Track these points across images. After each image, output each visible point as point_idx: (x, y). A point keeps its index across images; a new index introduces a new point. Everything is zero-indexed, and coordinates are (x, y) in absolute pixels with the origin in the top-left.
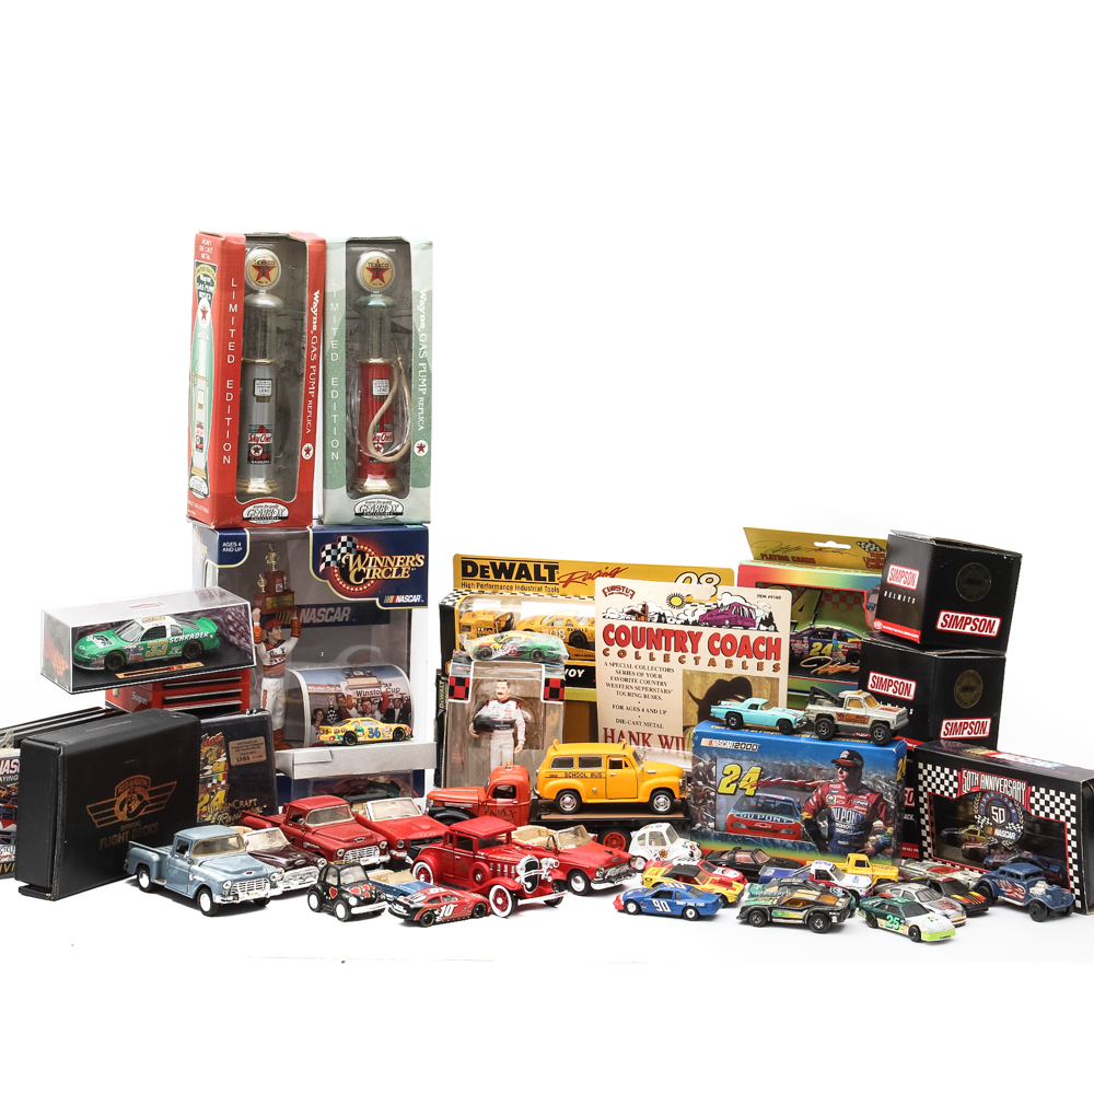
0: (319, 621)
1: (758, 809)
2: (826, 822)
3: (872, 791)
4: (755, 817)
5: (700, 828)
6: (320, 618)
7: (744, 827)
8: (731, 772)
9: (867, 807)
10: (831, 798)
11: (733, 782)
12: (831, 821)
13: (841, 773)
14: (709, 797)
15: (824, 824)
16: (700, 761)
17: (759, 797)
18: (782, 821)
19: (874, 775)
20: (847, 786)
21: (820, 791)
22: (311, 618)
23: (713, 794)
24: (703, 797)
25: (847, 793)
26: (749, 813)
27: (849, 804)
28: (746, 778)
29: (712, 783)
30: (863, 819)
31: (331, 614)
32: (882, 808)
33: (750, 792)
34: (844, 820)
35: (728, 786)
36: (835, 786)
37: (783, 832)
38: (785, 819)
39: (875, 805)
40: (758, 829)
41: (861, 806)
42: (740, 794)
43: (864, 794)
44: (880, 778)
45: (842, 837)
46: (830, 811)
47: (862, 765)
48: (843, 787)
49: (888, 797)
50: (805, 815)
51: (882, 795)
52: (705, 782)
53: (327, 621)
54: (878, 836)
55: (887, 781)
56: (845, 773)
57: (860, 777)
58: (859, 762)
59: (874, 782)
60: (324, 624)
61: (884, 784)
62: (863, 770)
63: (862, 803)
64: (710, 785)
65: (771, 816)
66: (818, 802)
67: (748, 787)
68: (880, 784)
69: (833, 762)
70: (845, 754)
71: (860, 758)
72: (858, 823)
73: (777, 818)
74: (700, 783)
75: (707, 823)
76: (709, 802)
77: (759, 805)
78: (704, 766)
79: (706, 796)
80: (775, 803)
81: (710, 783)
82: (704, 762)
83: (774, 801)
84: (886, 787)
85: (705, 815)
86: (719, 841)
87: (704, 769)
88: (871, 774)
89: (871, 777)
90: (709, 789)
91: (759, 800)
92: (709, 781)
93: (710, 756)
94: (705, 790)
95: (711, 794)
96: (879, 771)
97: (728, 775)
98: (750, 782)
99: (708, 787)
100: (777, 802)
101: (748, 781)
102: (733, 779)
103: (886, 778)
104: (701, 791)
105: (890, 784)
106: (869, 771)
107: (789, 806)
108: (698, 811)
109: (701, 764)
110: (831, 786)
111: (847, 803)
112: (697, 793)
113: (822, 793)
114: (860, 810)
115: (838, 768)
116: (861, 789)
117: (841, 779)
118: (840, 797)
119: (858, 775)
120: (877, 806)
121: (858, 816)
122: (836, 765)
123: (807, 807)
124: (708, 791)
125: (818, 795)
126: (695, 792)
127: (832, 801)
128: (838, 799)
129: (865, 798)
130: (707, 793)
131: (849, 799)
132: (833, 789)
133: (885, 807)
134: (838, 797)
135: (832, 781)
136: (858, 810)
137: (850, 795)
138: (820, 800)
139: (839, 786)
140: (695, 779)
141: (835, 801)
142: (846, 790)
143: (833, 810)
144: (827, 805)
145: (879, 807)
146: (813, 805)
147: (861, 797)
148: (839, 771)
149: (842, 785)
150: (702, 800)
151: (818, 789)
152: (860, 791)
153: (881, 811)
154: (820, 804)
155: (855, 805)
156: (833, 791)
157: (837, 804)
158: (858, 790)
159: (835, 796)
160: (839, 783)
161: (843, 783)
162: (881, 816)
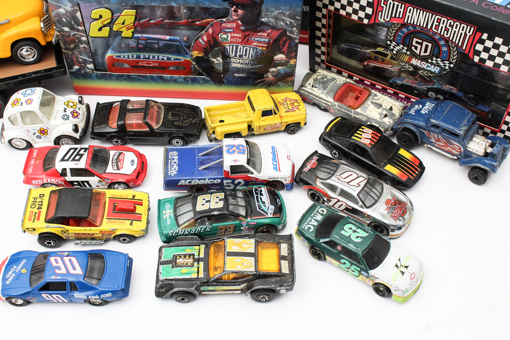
1: (138, 49)
2: (220, 59)
3: (274, 28)
4: (138, 57)
5: (79, 70)
7: (127, 66)
8: (101, 17)
9: (268, 43)
10: (225, 36)
11: (105, 26)
12: (226, 57)
13: (236, 11)
14: (81, 42)
15: (218, 61)
16: (60, 7)
17: (138, 38)
18: (169, 59)
19: (276, 12)
20: (243, 25)
21: (210, 31)
23: (84, 39)
24: (73, 41)
25: (243, 31)
26: (130, 55)
27: (246, 40)
28: (120, 20)
29: (81, 28)
30: (262, 53)
32: (285, 41)
33: (128, 34)
34: (241, 56)
35: (100, 29)
36: (229, 25)
37: (172, 68)
38: (173, 57)
39: (277, 40)
40: (143, 67)
41: (260, 42)
43: (264, 31)
44: (284, 15)
45: (238, 70)
46: (225, 48)
47: (262, 2)
48: (238, 26)
49: (292, 32)
50: (195, 54)
51: (285, 31)
52: (72, 28)
54: (279, 68)
55: (292, 17)
56: (240, 12)
57: (259, 15)
59: (276, 18)
61: (288, 20)
62: (264, 8)
63: (261, 40)
64: (78, 30)
65: (156, 56)
66: (209, 41)
67: (124, 29)
68: (283, 21)
72: (257, 57)
73: (163, 57)
74: (66, 29)
75: (86, 65)
76: (82, 46)
77: (140, 46)
78: (66, 12)
79: (77, 41)
80: (158, 43)
81: (78, 29)
82: (64, 9)
83: (157, 42)
84: (291, 23)
85: (81, 58)
86: (103, 80)
87: (67, 15)
88: (272, 11)
89: (273, 14)
90: (78, 34)
91: (140, 41)
92: (76, 26)
93: (70, 2)
94: (74, 35)
95: (82, 38)
96: (283, 7)
97: (96, 20)
98: (126, 24)
99: (76, 33)
100: (160, 42)
101: (123, 24)
102: (105, 23)
103: (291, 14)
104: (69, 36)
105: (295, 19)
106: (270, 9)
107: (176, 45)
108: (72, 55)
109: (62, 11)
110: (224, 25)
111: (243, 40)
112: (66, 39)
113: (213, 32)
114: (259, 47)
115: (232, 7)
116: (260, 26)
117: (235, 18)
118: (236, 35)
119: (256, 13)
120: (280, 41)
121: (257, 52)
122: (229, 3)
123: (197, 46)
124: (77, 36)
125: (209, 34)
126: (62, 37)
127: (226, 39)
128: (232, 37)
129: (266, 34)
130: (78, 38)
131: (245, 37)
132: (226, 28)
133: (288, 42)
134: (233, 35)
135: (224, 20)
136: (257, 46)
137: (248, 33)
138: (211, 39)
139: (234, 25)
140: (59, 25)
141: (229, 39)
142: (242, 28)
143: (228, 47)
144: (220, 43)
145: (281, 42)
146: (203, 43)
147: (260, 34)
148: (233, 9)
149: (237, 23)
150: (74, 44)
151: (208, 29)
152: (259, 29)
153: (284, 46)
154: (212, 42)
155: (254, 42)
156: (226, 30)
157: (231, 42)
158: (256, 28)
159: (229, 35)
160: (233, 22)
161: (239, 21)
162: (283, 50)
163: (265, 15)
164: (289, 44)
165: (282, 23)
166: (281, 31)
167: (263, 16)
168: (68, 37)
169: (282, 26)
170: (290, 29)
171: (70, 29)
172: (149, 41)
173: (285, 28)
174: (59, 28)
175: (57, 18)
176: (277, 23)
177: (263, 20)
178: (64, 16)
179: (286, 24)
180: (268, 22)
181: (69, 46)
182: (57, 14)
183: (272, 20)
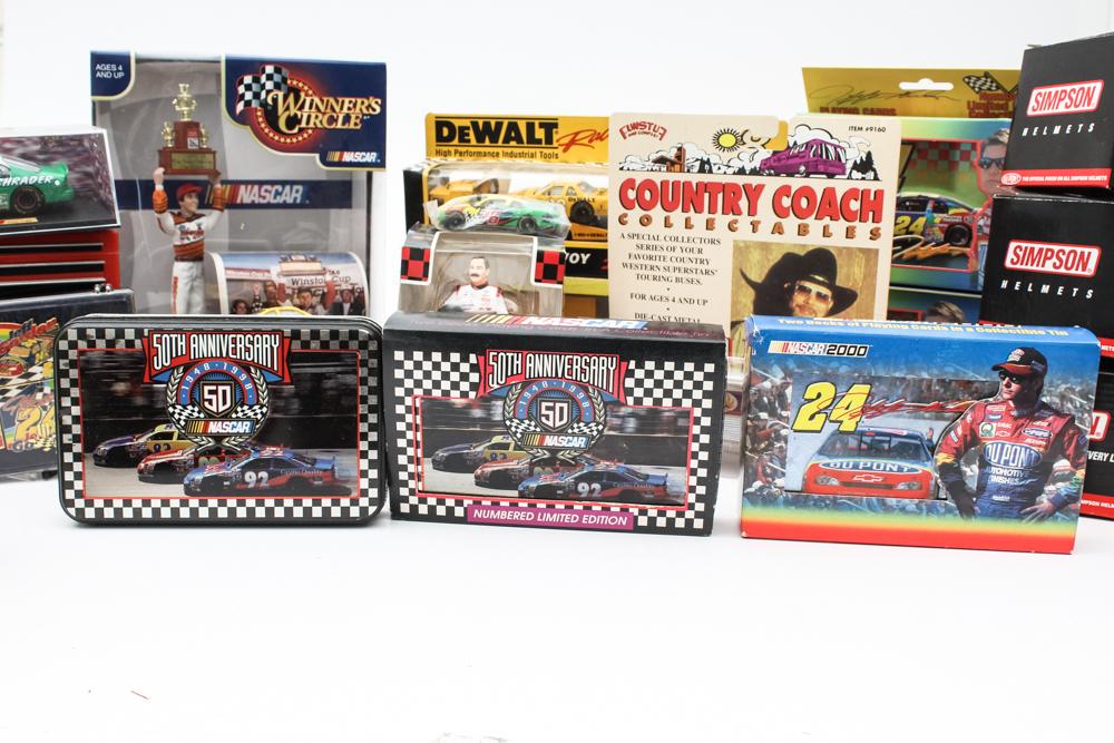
0: (262, 201)
1: (860, 452)
2: (975, 468)
3: (1058, 413)
4: (856, 466)
5: (760, 488)
6: (264, 198)
7: (835, 482)
8: (819, 395)
9: (1048, 439)
10: (988, 427)
11: (818, 413)
12: (984, 464)
13: (1008, 386)
14: (779, 438)
15: (971, 472)
16: (766, 379)
17: (863, 433)
18: (900, 469)
19: (1063, 387)
20: (1016, 408)
21: (969, 419)
22: (252, 198)
23: (784, 432)
24: (767, 437)
25: (1015, 418)
26: (845, 461)
27: (1017, 434)
28: (844, 403)
29: (785, 413)
30: (1038, 458)
31: (278, 193)
32: (1072, 438)
33: (849, 426)
34: (1006, 462)
35: (812, 417)
36: (996, 409)
37: (901, 486)
38: (907, 465)
39: (1060, 435)
40: (859, 484)
41: (1037, 437)
42: (830, 428)
43: (1042, 419)
44: (1073, 391)
45: (1000, 489)
46: (985, 450)
47: (1045, 371)
48: (1009, 410)
49: (1083, 422)
50: (942, 458)
51: (1073, 419)
52: (773, 413)
53: (273, 201)
54: (1060, 485)
55: (1084, 396)
56: (1014, 387)
57: (1039, 392)
58: (1039, 367)
59: (1063, 397)
60: (269, 206)
61: (1078, 401)
62: (1047, 380)
63: (1039, 433)
64: (780, 418)
65: (882, 462)
66: (965, 436)
67: (845, 418)
68: (1072, 401)
69: (995, 368)
70: (1016, 355)
71: (1042, 360)
72: (1029, 466)
73: (892, 465)
74: (764, 415)
75: (774, 479)
76: (779, 445)
77: (863, 446)
78: (773, 387)
79: (773, 435)
80: (889, 442)
82: (772, 381)
83: (888, 439)
84: (1081, 405)
85: (769, 467)
86: (793, 508)
88: (1058, 385)
89: (1058, 391)
90: (778, 424)
91: (864, 439)
93: (783, 370)
94: (771, 426)
95: (781, 433)
96: (1072, 379)
97: (813, 400)
98: (850, 409)
99: (776, 421)
100: (893, 439)
101: (847, 408)
102: (822, 407)
103: (1083, 390)
104: (764, 427)
105: (1089, 400)
106: (1055, 381)
107: (915, 444)
108: (758, 461)
109: (767, 385)
110: (989, 408)
111: (1013, 435)
112: (757, 433)
113: (972, 422)
114: (1034, 445)
115: (1004, 379)
116: (1039, 410)
117: (1006, 396)
118: (1003, 425)
119: (1036, 388)
120: (1064, 436)
121: (1030, 455)
122: (1000, 373)
123: (946, 444)
124: (776, 427)
125: (966, 423)
126: (753, 430)
127: (988, 432)
128: (998, 429)
129: (1045, 424)
130: (776, 431)
131: (1017, 429)
132: (992, 413)
133: (1076, 437)
134: (1000, 425)
135: (991, 400)
136: (1031, 445)
137: (1021, 421)
138: (968, 432)
139: (1003, 408)
140: (755, 410)
141: (993, 432)
142: (1014, 413)
143: (990, 446)
144: (980, 440)
145: (1066, 438)
146: (956, 440)
147: (1038, 423)
148: (1005, 382)
149: (1008, 405)
150: (767, 442)
151: (967, 414)
152: (1036, 414)
153: (1069, 445)
154: (969, 438)
155: (1027, 437)
156: (992, 417)
157: (997, 438)
158: (1034, 412)
159: (995, 425)
160: (1002, 403)
161: (1010, 402)
162: (1068, 452)
163: (1048, 391)
164: (1077, 441)
165: (1070, 405)
166: (1068, 418)
167: (1045, 393)
168: (762, 430)
169: (1069, 409)
170: (1080, 415)
171: (770, 415)
172: (877, 438)
173: (1073, 413)
174: (754, 414)
175: (756, 397)
176: (1062, 405)
177: (1044, 399)
178: (767, 393)
179: (1075, 407)
180: (1051, 402)
181: (758, 446)
182: (759, 391)
183: (1057, 400)
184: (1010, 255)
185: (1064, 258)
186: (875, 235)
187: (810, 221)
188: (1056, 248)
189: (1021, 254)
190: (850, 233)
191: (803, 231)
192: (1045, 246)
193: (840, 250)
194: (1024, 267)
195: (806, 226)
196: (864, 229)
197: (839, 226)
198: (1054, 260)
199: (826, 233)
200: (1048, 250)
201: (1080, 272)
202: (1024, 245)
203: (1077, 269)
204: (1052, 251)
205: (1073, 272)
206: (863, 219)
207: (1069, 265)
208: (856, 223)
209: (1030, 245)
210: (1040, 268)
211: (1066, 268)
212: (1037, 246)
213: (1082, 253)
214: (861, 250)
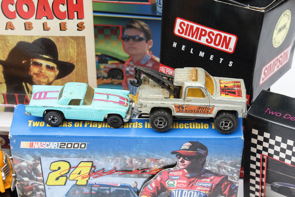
1: (92, 195)
3: (216, 175)
8: (59, 168)
9: (211, 188)
10: (172, 183)
11: (62, 176)
13: (182, 162)
14: (38, 190)
16: (23, 161)
17: (92, 185)
19: (219, 162)
20: (189, 173)
23: (41, 187)
24: (31, 189)
25: (189, 178)
27: (191, 186)
28: (77, 171)
33: (82, 182)
35: (57, 179)
36: (176, 173)
39: (219, 185)
41: (204, 187)
42: (70, 184)
43: (207, 178)
44: (226, 163)
46: (171, 193)
47: (206, 154)
48: (184, 174)
49: (233, 178)
51: (227, 177)
52: (31, 178)
55: (232, 165)
56: (187, 162)
57: (203, 164)
58: (202, 152)
59: (219, 167)
61: (229, 168)
62: (208, 158)
63: (205, 185)
64: (37, 180)
66: (157, 187)
67: (79, 179)
68: (225, 168)
69: (173, 153)
70: (186, 146)
71: (204, 148)
74: (26, 179)
76: (39, 193)
77: (93, 192)
78: (28, 165)
79: (34, 189)
80: (110, 190)
81: (37, 179)
82: (27, 162)
83: (109, 188)
84: (232, 170)
87: (28, 168)
88: (215, 161)
89: (216, 163)
90: (36, 183)
91: (93, 188)
92: (35, 177)
93: (33, 157)
94: (32, 184)
95: (39, 187)
96: (225, 158)
97: (56, 171)
98: (81, 174)
99: (35, 182)
100: (112, 188)
101: (79, 174)
102: (62, 174)
103: (232, 163)
104: (28, 185)
105: (236, 167)
106: (214, 159)
107: (126, 191)
109: (24, 164)
110: (171, 173)
111: (188, 186)
112: (24, 187)
113: (162, 179)
114: (203, 190)
115: (179, 158)
116: (204, 173)
117: (182, 167)
118: (181, 181)
119: (201, 162)
120: (221, 185)
121: (200, 195)
122: (177, 156)
123: (145, 191)
124: (35, 185)
125: (157, 181)
126: (21, 186)
127: (173, 185)
128: (178, 183)
129: (209, 180)
130: (35, 187)
131: (190, 183)
132: (173, 176)
133: (229, 186)
134: (179, 181)
135: (172, 169)
136: (200, 190)
137: (192, 179)
138: (159, 185)
139: (181, 173)
140: (19, 176)
141: (175, 185)
142: (188, 175)
143: (174, 192)
144: (167, 189)
145: (223, 186)
146: (151, 189)
147: (204, 180)
148: (180, 160)
149: (184, 172)
150: (31, 192)
151: (157, 177)
152: (203, 176)
153: (225, 189)
154: (160, 188)
155: (197, 187)
156: (173, 178)
157: (177, 187)
158: (201, 174)
159: (176, 181)
160: (180, 170)
161: (185, 170)
162: (224, 193)
163: (209, 164)
164: (230, 187)
165: (224, 171)
166: (223, 177)
167: (207, 165)
168: (26, 186)
169: (224, 172)
170: (231, 175)
172: (101, 188)
173: (226, 174)
174: (19, 178)
175: (19, 170)
176: (219, 171)
177: (207, 168)
178: (25, 168)
179: (228, 171)
180: (212, 170)
181: (26, 193)
182: (20, 167)
183: (216, 168)
184: (177, 27)
185: (213, 37)
186: (80, 27)
187: (32, 20)
188: (208, 30)
189: (185, 28)
190: (62, 27)
191: (28, 26)
192: (201, 27)
193: (58, 38)
194: (187, 37)
195: (30, 24)
196: (72, 24)
197: (54, 23)
198: (207, 37)
199: (45, 27)
200: (202, 30)
201: (224, 49)
202: (186, 23)
203: (222, 46)
204: (206, 31)
205: (219, 47)
206: (70, 17)
207: (217, 43)
208: (66, 20)
209: (190, 24)
210: (197, 40)
211: (215, 44)
212: (195, 26)
213: (225, 37)
214: (72, 38)
